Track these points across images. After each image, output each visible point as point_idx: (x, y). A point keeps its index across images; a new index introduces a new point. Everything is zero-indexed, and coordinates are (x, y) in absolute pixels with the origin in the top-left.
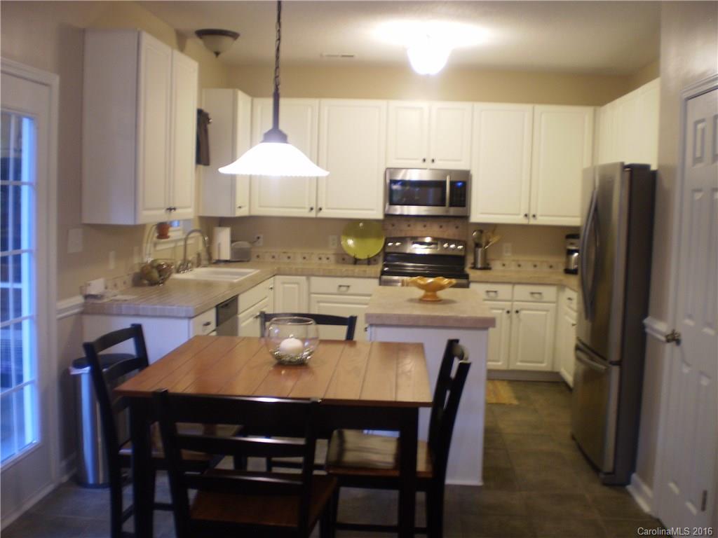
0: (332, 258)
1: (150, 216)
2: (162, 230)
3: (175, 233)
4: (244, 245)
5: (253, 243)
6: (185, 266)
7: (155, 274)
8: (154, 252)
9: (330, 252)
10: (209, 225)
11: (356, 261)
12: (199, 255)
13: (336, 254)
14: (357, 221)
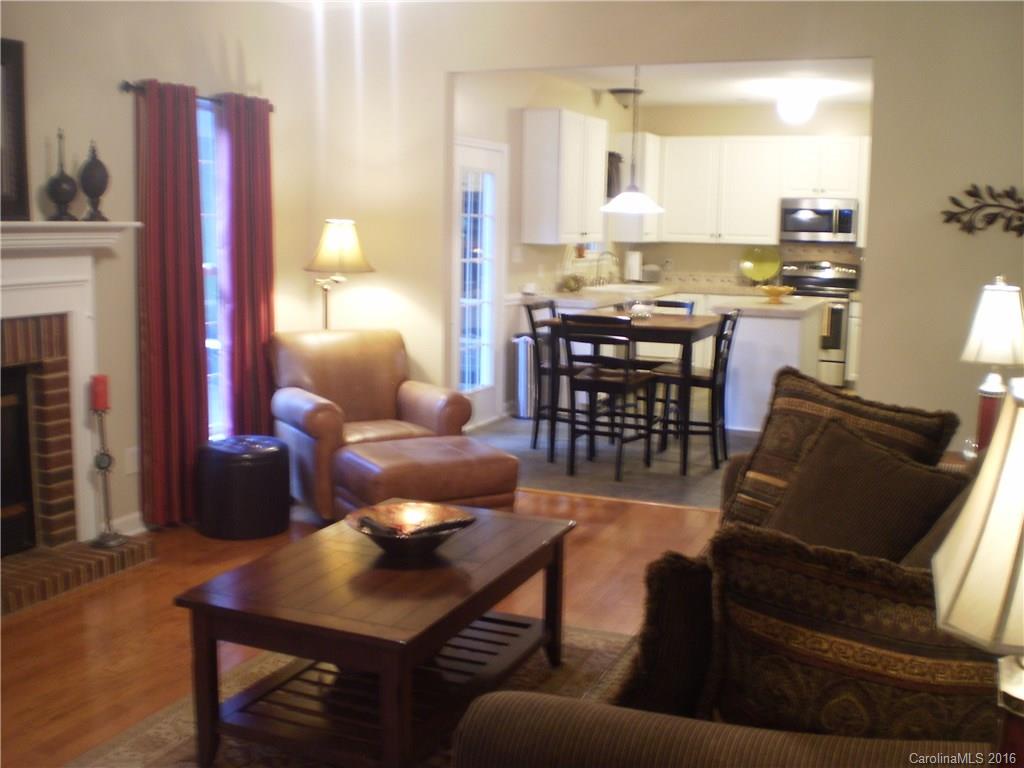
0: (734, 280)
1: (571, 239)
2: (581, 251)
3: (590, 255)
4: (653, 267)
5: (662, 266)
6: (598, 281)
7: (572, 284)
8: (572, 267)
9: (732, 275)
10: (622, 249)
11: (755, 283)
12: (611, 273)
13: (738, 277)
14: (754, 247)
